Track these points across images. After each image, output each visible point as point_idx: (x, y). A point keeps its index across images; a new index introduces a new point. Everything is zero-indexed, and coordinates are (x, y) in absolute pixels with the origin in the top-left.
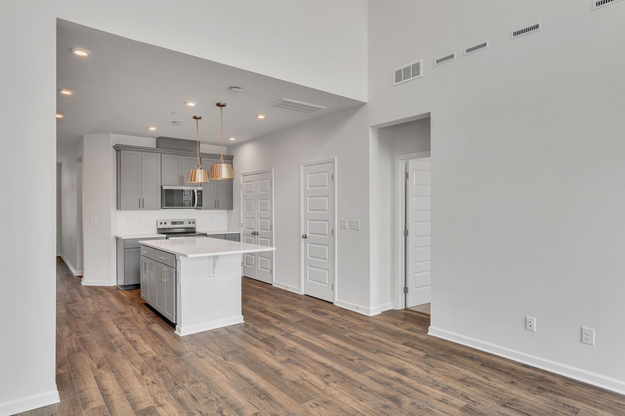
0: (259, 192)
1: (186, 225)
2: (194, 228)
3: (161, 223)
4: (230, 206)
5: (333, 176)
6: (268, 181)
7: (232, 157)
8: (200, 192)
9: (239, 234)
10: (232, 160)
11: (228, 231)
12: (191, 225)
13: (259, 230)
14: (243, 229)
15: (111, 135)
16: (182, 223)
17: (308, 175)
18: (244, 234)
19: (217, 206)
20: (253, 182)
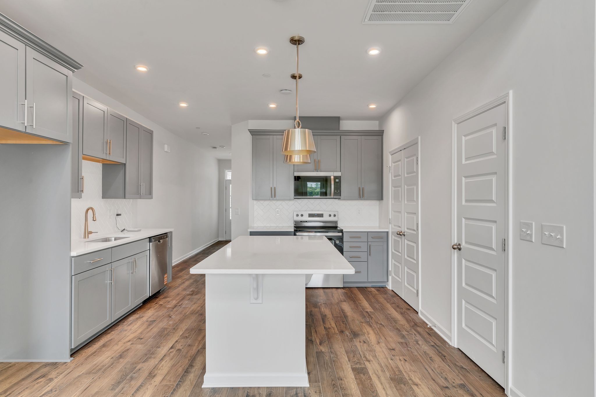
0: (406, 175)
1: (326, 218)
2: (336, 222)
3: (298, 215)
4: (380, 196)
5: (505, 130)
6: (415, 158)
7: (382, 132)
8: (339, 178)
9: (388, 232)
10: (382, 136)
11: (380, 227)
12: (332, 219)
13: (406, 230)
14: (392, 226)
15: (249, 121)
16: (321, 215)
17: (463, 137)
18: (393, 233)
19: (361, 195)
20: (400, 163)
